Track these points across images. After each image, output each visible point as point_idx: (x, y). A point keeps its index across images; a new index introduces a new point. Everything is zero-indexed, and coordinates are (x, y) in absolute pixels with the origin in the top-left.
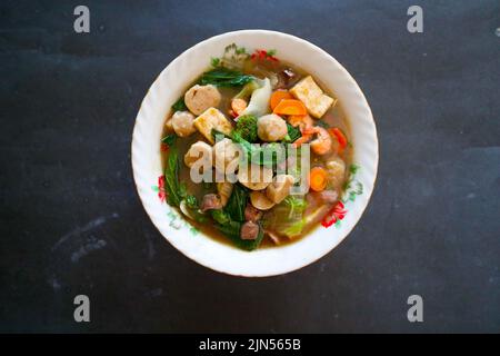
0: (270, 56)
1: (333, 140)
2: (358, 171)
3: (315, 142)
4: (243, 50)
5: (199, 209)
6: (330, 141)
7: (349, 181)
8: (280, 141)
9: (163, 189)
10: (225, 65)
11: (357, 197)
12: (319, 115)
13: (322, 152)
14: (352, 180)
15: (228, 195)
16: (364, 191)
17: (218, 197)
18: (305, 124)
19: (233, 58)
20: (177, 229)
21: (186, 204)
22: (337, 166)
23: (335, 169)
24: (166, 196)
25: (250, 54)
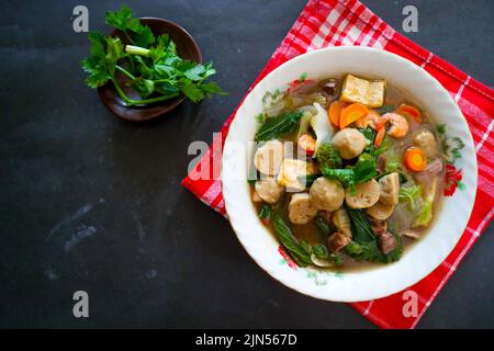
0: (304, 81)
1: (408, 120)
2: (446, 128)
3: (393, 130)
4: (278, 92)
5: (330, 253)
6: (404, 120)
7: (444, 143)
8: (364, 151)
9: (288, 258)
10: (269, 116)
11: (462, 152)
12: (380, 104)
13: (404, 134)
14: (446, 139)
15: (349, 225)
16: (464, 142)
17: (342, 232)
18: (373, 119)
19: (272, 104)
20: (325, 283)
21: (317, 257)
22: (425, 136)
23: (425, 140)
24: (295, 262)
25: (286, 90)
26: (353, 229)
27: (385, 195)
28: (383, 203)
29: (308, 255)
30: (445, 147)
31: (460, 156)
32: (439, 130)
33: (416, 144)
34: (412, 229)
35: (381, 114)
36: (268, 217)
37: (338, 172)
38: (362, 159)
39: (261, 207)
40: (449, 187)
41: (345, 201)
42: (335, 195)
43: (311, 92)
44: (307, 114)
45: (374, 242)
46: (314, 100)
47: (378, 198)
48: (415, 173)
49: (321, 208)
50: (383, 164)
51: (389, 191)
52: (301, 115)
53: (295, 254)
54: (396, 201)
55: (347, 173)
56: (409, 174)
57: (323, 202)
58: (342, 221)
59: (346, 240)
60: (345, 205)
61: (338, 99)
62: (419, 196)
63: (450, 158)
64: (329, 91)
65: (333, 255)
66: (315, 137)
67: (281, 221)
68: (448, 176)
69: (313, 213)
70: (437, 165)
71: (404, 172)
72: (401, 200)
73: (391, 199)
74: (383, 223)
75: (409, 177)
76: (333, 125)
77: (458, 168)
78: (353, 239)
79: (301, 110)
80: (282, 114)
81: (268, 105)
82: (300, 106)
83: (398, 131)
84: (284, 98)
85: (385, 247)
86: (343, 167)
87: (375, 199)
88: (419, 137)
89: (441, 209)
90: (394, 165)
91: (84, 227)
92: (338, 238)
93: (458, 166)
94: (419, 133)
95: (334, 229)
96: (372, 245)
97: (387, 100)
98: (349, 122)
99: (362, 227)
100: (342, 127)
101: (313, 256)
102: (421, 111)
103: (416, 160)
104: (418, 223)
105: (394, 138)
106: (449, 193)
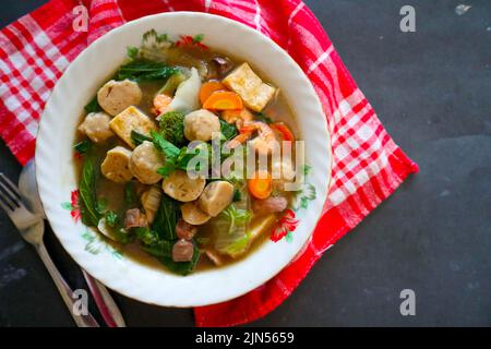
0: (198, 43)
2: (311, 172)
4: (165, 37)
9: (76, 206)
10: (145, 56)
12: (260, 109)
15: (155, 210)
16: (317, 195)
17: (144, 213)
19: (154, 47)
21: (106, 222)
24: (81, 214)
25: (175, 41)
26: (157, 217)
29: (98, 216)
31: (306, 207)
35: (254, 120)
39: (82, 139)
40: (278, 231)
41: (161, 181)
44: (180, 76)
46: (195, 66)
47: (195, 198)
52: (174, 72)
56: (245, 195)
59: (142, 221)
60: (159, 185)
62: (243, 223)
63: (297, 204)
65: (123, 231)
68: (282, 220)
69: (127, 177)
70: (281, 204)
71: (242, 191)
72: (221, 215)
74: (189, 227)
77: (296, 219)
78: (151, 226)
81: (148, 44)
84: (171, 48)
87: (192, 197)
92: (135, 215)
93: (298, 215)
95: (138, 204)
97: (268, 109)
98: (215, 106)
101: (102, 220)
103: (260, 185)
106: (275, 238)
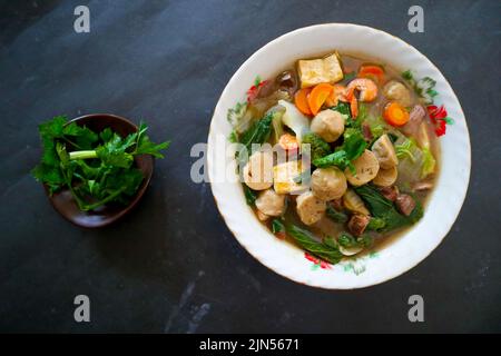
0: (260, 84)
1: (369, 78)
2: (412, 73)
3: (363, 96)
4: (239, 104)
5: (356, 238)
6: (370, 82)
7: (415, 87)
8: (346, 126)
9: (318, 261)
10: (241, 131)
11: (436, 89)
12: (341, 76)
13: (375, 95)
14: (416, 83)
15: (362, 204)
16: (434, 79)
17: (359, 214)
18: (341, 93)
19: (239, 119)
20: (364, 270)
21: (345, 247)
22: (395, 89)
23: (398, 92)
24: (326, 262)
25: (246, 100)
26: (368, 205)
27: (383, 160)
28: (384, 170)
29: (336, 249)
30: (418, 92)
31: (436, 94)
32: (406, 77)
33: (391, 100)
34: (422, 182)
35: (346, 86)
36: (282, 231)
37: (330, 157)
38: (347, 136)
39: (270, 223)
40: (438, 126)
41: (348, 182)
42: (337, 181)
43: (271, 92)
44: (276, 116)
45: (393, 209)
46: (277, 99)
47: (378, 167)
48: (401, 127)
49: (328, 199)
50: (368, 132)
51: (385, 156)
52: (271, 118)
53: (323, 254)
54: (396, 161)
55: (339, 155)
56: (397, 131)
57: (328, 193)
58: (354, 203)
59: (365, 220)
60: (350, 186)
61: (299, 88)
62: (414, 147)
63: (428, 99)
64: (288, 84)
65: (359, 239)
66: (293, 134)
67: (295, 228)
68: (433, 117)
69: (323, 207)
70: (419, 111)
71: (391, 130)
72: (400, 158)
73: (391, 161)
74: (393, 187)
75: (398, 134)
76: (305, 114)
77: (439, 105)
78: (372, 215)
79: (269, 113)
80: (253, 125)
81: (235, 122)
82: (266, 110)
83: (368, 94)
84: (248, 108)
85: (405, 209)
86: (333, 151)
87: (376, 169)
88: (390, 92)
89: (440, 150)
90: (379, 128)
91: (196, 308)
92: (357, 220)
93: (438, 103)
94: (388, 88)
95: (350, 214)
96: (392, 214)
97: (346, 69)
98: (319, 105)
99: (375, 199)
100: (314, 113)
101: (341, 249)
102: (381, 66)
103: (397, 115)
104: (425, 173)
105: (367, 102)
106: (441, 132)
